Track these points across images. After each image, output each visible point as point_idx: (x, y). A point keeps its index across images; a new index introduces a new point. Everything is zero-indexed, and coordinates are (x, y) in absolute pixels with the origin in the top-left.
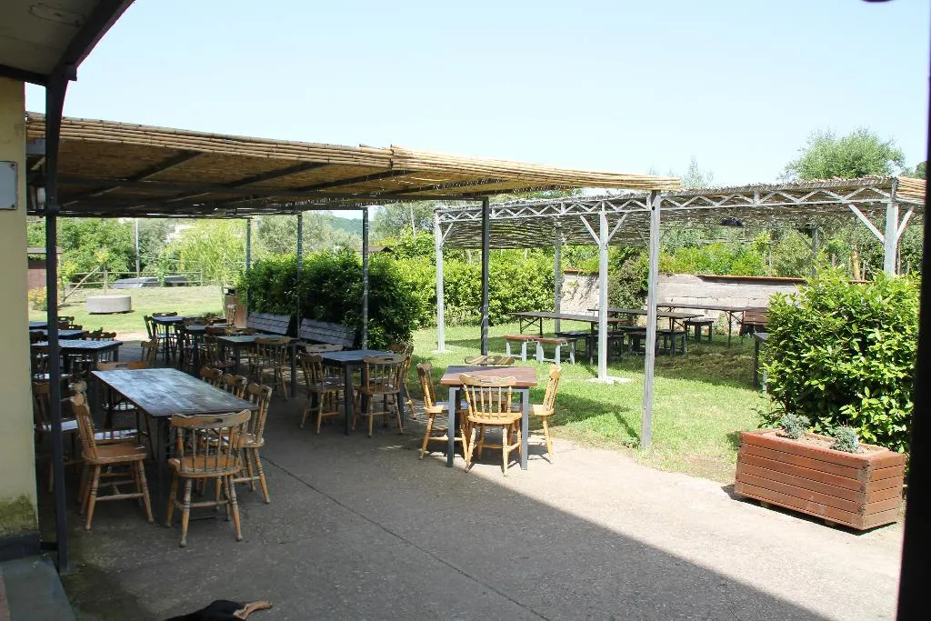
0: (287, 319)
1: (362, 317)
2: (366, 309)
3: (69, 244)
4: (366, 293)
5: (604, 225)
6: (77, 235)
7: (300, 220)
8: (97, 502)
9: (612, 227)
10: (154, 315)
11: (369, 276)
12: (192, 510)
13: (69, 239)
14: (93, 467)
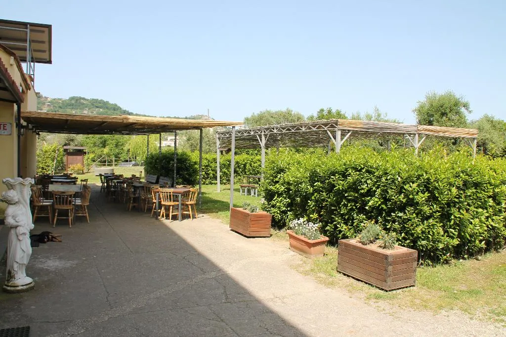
0: (156, 177)
1: (174, 175)
2: (175, 172)
3: (101, 145)
4: (175, 165)
5: (263, 138)
6: (105, 141)
7: (160, 136)
8: (36, 217)
9: (266, 138)
10: (105, 174)
11: (177, 159)
12: (57, 219)
13: (101, 143)
14: (36, 206)
